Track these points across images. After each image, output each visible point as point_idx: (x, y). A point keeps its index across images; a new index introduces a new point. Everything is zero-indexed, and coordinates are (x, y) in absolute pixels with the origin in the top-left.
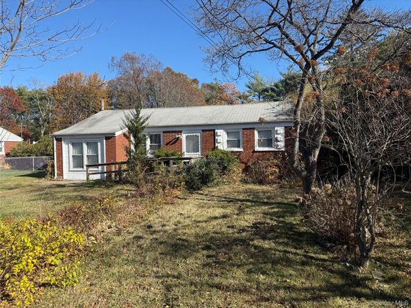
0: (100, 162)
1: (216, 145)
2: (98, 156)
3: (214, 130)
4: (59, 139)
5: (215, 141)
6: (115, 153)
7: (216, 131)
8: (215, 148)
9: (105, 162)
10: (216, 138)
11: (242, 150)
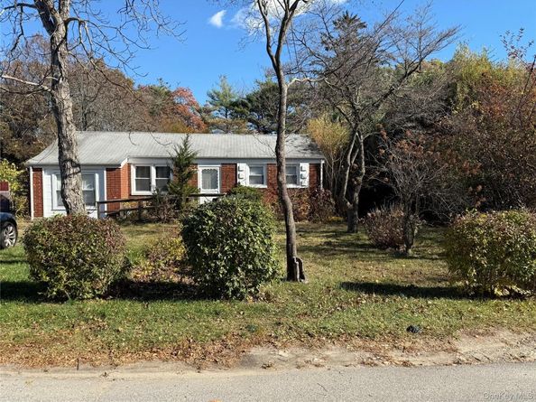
0: (98, 199)
1: (238, 180)
2: (94, 191)
3: (236, 164)
4: (38, 169)
5: (236, 176)
6: (120, 189)
7: (238, 165)
8: (236, 185)
9: (106, 200)
10: (238, 173)
11: (266, 187)
